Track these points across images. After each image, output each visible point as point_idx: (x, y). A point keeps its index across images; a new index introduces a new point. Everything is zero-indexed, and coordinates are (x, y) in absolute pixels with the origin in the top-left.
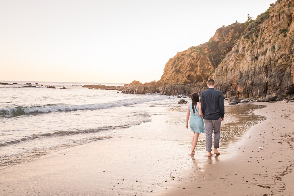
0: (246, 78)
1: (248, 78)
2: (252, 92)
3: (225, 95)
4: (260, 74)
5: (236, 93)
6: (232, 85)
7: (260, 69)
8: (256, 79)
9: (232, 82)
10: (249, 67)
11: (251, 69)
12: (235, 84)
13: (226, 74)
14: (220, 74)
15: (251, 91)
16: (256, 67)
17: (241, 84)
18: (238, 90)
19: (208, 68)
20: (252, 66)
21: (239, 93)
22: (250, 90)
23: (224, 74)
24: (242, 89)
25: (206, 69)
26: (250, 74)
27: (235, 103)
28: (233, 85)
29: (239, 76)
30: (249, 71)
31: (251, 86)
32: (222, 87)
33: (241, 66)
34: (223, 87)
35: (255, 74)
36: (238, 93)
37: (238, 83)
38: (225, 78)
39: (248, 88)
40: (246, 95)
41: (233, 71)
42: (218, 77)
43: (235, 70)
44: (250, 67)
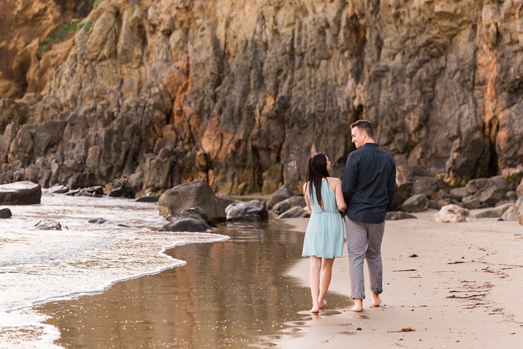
0: (249, 80)
1: (261, 79)
2: (278, 159)
3: (133, 172)
4: (323, 63)
5: (193, 164)
6: (169, 117)
7: (322, 32)
8: (300, 89)
9: (173, 101)
10: (262, 18)
11: (276, 32)
12: (189, 110)
13: (137, 52)
14: (105, 52)
15: (273, 156)
16: (300, 23)
17: (220, 112)
18: (207, 145)
19: (24, 9)
20: (282, 13)
21: (209, 163)
22: (268, 150)
23: (124, 51)
24: (226, 142)
25: (17, 19)
26: (271, 59)
27: (199, 221)
28: (177, 120)
29: (211, 67)
30: (266, 44)
31: (274, 128)
32: (115, 125)
33: (219, 14)
34: (121, 130)
35: (297, 59)
36: (203, 163)
37: (202, 105)
38: (130, 74)
39: (259, 134)
40: (250, 175)
41: (176, 36)
42: (94, 71)
43: (187, 31)
44: (270, 22)
